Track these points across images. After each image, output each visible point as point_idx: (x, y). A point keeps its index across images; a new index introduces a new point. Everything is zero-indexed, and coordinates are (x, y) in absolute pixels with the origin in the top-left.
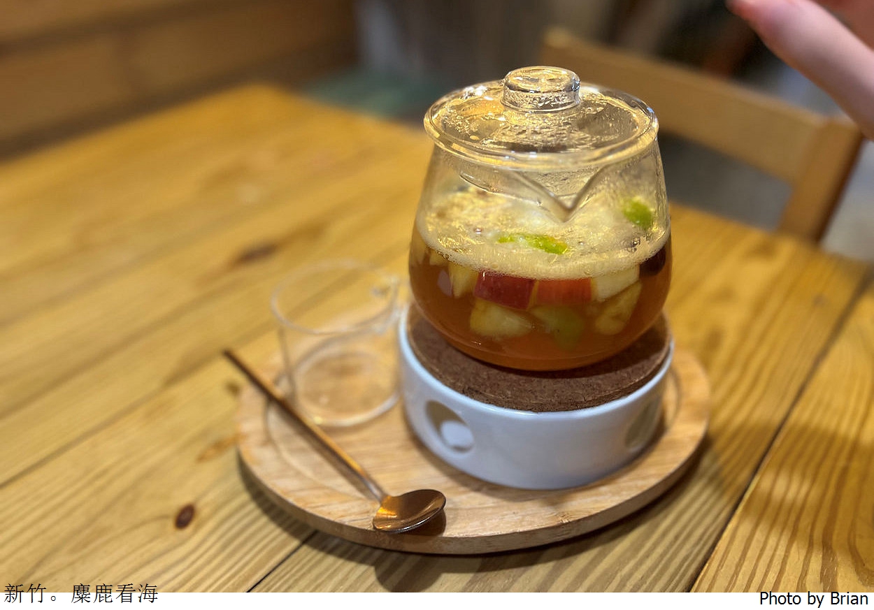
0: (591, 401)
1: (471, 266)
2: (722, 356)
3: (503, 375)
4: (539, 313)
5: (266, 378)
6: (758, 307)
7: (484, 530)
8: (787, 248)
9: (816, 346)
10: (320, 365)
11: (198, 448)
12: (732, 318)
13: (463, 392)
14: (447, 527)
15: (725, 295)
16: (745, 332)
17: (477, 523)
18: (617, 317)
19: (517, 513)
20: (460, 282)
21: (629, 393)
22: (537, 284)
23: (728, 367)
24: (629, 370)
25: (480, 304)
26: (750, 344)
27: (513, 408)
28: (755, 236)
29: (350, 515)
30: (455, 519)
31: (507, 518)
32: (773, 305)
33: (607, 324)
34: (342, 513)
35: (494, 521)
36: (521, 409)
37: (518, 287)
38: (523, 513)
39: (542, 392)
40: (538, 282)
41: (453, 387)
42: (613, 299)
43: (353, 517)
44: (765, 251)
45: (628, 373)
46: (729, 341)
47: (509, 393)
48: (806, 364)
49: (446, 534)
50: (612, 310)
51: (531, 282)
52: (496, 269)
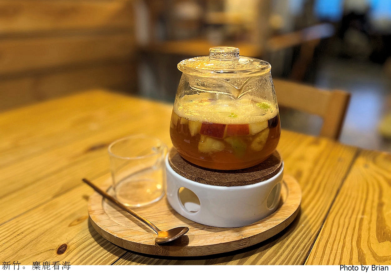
0: (251, 181)
1: (198, 121)
2: (304, 179)
3: (213, 173)
4: (228, 140)
5: (103, 189)
6: (316, 162)
7: (207, 243)
8: (324, 143)
9: (342, 175)
10: (128, 184)
11: (70, 221)
12: (306, 167)
13: (195, 181)
14: (189, 242)
15: (302, 158)
16: (311, 171)
17: (204, 240)
18: (260, 143)
19: (221, 236)
20: (194, 129)
21: (267, 179)
22: (227, 127)
23: (307, 183)
24: (267, 170)
25: (203, 137)
26: (314, 175)
27: (218, 185)
28: (310, 138)
29: (144, 239)
30: (193, 239)
31: (217, 238)
32: (322, 161)
33: (256, 146)
34: (139, 239)
35: (211, 239)
36: (221, 186)
37: (219, 128)
38: (224, 235)
39: (230, 178)
40: (227, 126)
41: (191, 179)
42: (258, 134)
43: (145, 240)
44: (316, 143)
45: (266, 171)
46: (305, 174)
47: (216, 179)
48: (339, 182)
49: (189, 245)
50: (258, 139)
51: (224, 126)
52: (209, 121)
